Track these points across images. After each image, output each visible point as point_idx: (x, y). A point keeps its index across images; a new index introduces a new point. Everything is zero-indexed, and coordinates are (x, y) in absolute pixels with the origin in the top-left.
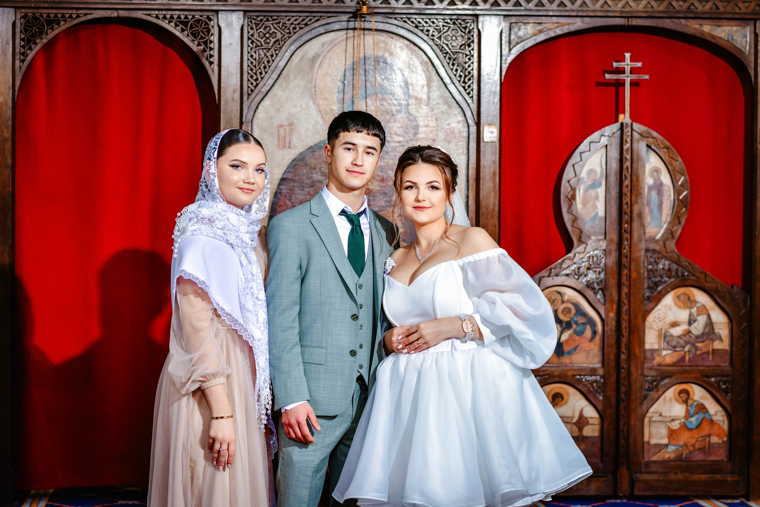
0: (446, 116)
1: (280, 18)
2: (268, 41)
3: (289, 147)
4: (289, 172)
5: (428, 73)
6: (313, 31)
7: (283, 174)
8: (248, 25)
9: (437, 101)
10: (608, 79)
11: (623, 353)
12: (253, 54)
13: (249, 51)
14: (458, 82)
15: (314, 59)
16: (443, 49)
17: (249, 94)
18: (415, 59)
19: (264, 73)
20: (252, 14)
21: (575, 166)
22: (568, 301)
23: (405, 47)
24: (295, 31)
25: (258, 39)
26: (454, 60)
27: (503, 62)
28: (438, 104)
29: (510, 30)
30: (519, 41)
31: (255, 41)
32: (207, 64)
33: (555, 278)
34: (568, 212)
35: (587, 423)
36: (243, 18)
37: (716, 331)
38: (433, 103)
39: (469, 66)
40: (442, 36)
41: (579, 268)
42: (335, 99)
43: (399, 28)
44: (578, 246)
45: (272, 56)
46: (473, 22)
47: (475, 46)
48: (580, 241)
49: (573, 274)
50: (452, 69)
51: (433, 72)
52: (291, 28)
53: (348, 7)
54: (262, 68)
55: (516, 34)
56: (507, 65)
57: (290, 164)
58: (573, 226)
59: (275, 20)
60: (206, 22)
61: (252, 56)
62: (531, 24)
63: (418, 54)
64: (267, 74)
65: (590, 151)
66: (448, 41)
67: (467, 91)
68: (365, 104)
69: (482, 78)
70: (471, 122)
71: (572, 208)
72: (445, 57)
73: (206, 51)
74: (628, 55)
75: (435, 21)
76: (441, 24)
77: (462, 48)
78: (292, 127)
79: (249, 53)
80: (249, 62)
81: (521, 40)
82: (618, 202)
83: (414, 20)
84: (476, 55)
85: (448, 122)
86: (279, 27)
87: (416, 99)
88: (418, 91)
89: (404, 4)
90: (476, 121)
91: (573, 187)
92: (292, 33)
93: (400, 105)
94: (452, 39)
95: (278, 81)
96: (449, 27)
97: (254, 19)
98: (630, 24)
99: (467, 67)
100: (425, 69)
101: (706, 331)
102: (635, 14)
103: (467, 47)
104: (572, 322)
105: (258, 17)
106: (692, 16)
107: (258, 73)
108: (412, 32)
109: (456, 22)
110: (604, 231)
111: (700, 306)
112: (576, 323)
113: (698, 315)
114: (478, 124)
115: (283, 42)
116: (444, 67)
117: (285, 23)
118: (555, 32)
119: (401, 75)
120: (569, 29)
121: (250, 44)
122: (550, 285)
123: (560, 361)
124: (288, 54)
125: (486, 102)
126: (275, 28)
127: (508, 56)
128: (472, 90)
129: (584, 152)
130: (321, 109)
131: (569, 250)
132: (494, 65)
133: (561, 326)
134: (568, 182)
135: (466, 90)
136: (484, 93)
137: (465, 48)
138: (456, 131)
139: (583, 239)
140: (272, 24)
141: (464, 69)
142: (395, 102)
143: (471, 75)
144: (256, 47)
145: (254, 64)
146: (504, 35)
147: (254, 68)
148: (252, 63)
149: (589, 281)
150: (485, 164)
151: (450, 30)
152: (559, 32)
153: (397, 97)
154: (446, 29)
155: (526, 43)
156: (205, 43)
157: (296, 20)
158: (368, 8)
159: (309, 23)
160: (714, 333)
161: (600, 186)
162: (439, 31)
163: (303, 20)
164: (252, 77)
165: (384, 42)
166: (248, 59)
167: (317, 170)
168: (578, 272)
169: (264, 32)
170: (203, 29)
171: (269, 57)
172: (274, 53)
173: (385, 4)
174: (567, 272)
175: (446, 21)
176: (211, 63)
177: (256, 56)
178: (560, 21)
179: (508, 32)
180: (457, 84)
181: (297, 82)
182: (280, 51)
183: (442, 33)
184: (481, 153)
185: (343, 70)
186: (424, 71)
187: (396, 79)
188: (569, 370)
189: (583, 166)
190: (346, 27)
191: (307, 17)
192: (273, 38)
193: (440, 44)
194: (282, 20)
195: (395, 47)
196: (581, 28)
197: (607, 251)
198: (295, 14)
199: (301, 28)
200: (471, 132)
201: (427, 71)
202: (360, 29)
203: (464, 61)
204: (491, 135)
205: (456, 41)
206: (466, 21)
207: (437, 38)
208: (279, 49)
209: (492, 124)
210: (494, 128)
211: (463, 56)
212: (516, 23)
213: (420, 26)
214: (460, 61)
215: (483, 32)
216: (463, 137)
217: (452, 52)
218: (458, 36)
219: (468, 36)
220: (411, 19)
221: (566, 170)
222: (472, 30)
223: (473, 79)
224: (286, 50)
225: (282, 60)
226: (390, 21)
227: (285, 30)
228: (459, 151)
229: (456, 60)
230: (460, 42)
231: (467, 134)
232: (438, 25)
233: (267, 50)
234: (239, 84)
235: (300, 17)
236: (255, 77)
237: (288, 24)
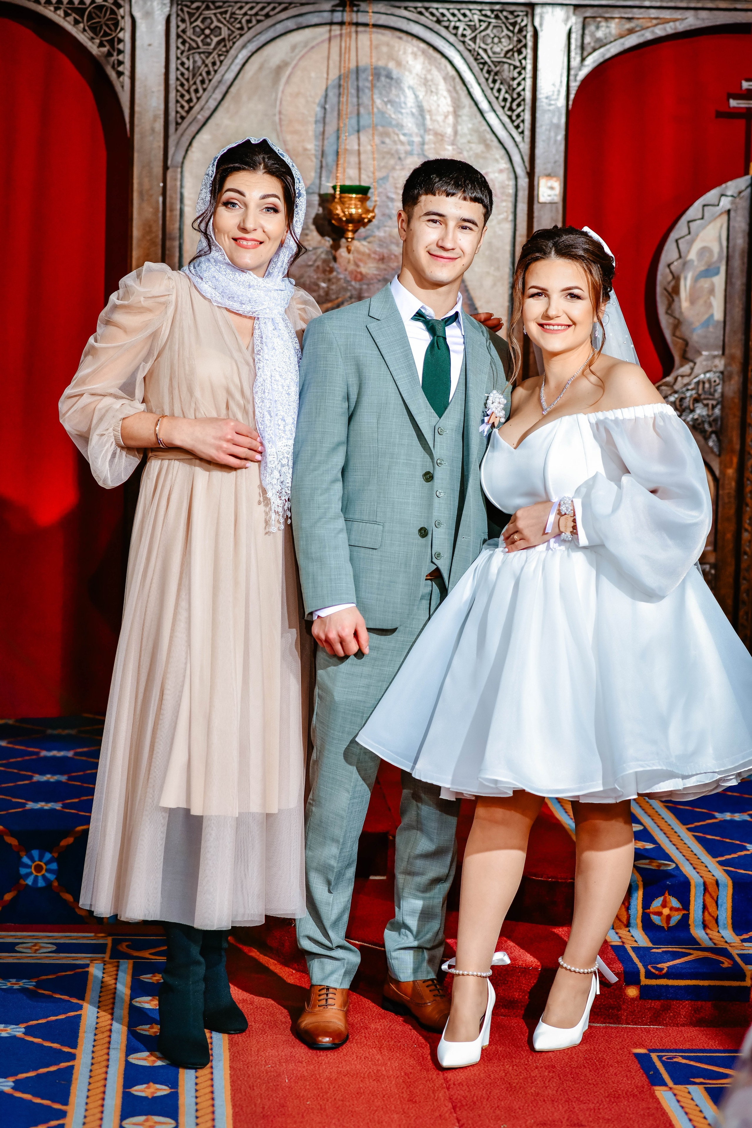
0: (481, 161)
1: (227, 5)
2: (208, 40)
5: (454, 95)
6: (277, 26)
8: (178, 15)
9: (469, 137)
10: (734, 108)
11: (746, 530)
12: (185, 60)
13: (179, 55)
14: (501, 109)
15: (279, 69)
16: (479, 57)
17: (177, 124)
18: (435, 72)
19: (201, 91)
21: (680, 242)
23: (419, 53)
24: (250, 25)
25: (194, 37)
26: (496, 74)
27: (572, 78)
28: (469, 142)
29: (584, 28)
30: (597, 46)
31: (188, 40)
32: (113, 75)
34: (667, 313)
36: (169, 5)
38: (462, 140)
39: (519, 84)
40: (478, 36)
41: (682, 399)
42: (311, 133)
43: (412, 24)
44: (682, 366)
45: (214, 64)
46: (527, 15)
47: (529, 52)
48: (685, 359)
50: (492, 89)
51: (463, 93)
52: (244, 21)
54: (198, 82)
55: (593, 35)
56: (578, 84)
58: (674, 334)
59: (220, 7)
60: (112, 10)
61: (183, 64)
62: (617, 20)
63: (440, 64)
64: (206, 93)
65: (702, 218)
66: (487, 45)
67: (516, 124)
68: (356, 141)
69: (538, 104)
70: (521, 171)
71: (673, 306)
72: (482, 70)
73: (112, 55)
75: (468, 12)
76: (476, 18)
77: (510, 54)
79: (178, 58)
80: (179, 72)
81: (601, 44)
82: (744, 299)
83: (434, 11)
84: (529, 67)
86: (225, 18)
87: (436, 134)
88: (438, 122)
90: (528, 170)
91: (675, 275)
92: (246, 29)
93: (411, 143)
94: (493, 42)
95: (223, 103)
96: (490, 23)
97: (186, 6)
99: (515, 86)
100: (451, 89)
103: (516, 54)
107: (192, 90)
108: (431, 29)
109: (500, 15)
110: (721, 343)
114: (531, 174)
115: (231, 43)
116: (479, 84)
117: (234, 13)
118: (653, 32)
119: (413, 96)
120: (675, 29)
121: (180, 45)
124: (239, 61)
125: (544, 141)
126: (219, 21)
127: (580, 69)
128: (523, 121)
129: (695, 220)
131: (667, 374)
132: (558, 84)
134: (669, 266)
135: (513, 121)
136: (541, 126)
137: (513, 55)
138: (497, 185)
139: (689, 355)
140: (215, 14)
141: (511, 89)
142: (402, 138)
143: (522, 98)
144: (189, 50)
145: (186, 76)
146: (573, 36)
147: (185, 82)
148: (182, 74)
149: (697, 419)
151: (491, 27)
152: (659, 32)
153: (406, 131)
154: (484, 25)
155: (609, 50)
156: (111, 42)
157: (251, 8)
159: (271, 13)
161: (717, 273)
162: (474, 29)
163: (263, 9)
164: (182, 96)
165: (388, 45)
166: (177, 69)
168: (681, 405)
169: (202, 27)
170: (108, 20)
171: (210, 65)
172: (217, 59)
175: (484, 12)
176: (120, 74)
177: (189, 64)
178: (661, 16)
179: (580, 32)
180: (500, 111)
181: (252, 105)
182: (226, 56)
183: (477, 31)
184: (535, 220)
185: (324, 87)
186: (449, 91)
187: (405, 103)
189: (691, 243)
190: (329, 21)
191: (269, 3)
192: (216, 36)
193: (474, 49)
194: (230, 9)
195: (405, 53)
196: (693, 28)
197: (726, 373)
199: (259, 21)
200: (519, 187)
201: (453, 91)
202: (351, 24)
203: (511, 76)
204: (550, 192)
205: (500, 44)
206: (516, 14)
207: (470, 39)
208: (225, 54)
209: (552, 175)
210: (556, 181)
211: (509, 68)
212: (594, 17)
213: (443, 21)
214: (505, 77)
215: (542, 30)
216: (508, 195)
217: (492, 62)
218: (503, 37)
219: (518, 37)
220: (431, 10)
221: (666, 248)
222: (525, 28)
223: (525, 105)
224: (235, 54)
225: (230, 70)
226: (397, 12)
227: (234, 24)
228: (502, 216)
229: (499, 74)
230: (505, 47)
231: (514, 190)
232: (472, 19)
233: (207, 54)
234: (162, 107)
235: (258, 3)
236: (187, 97)
237: (239, 14)
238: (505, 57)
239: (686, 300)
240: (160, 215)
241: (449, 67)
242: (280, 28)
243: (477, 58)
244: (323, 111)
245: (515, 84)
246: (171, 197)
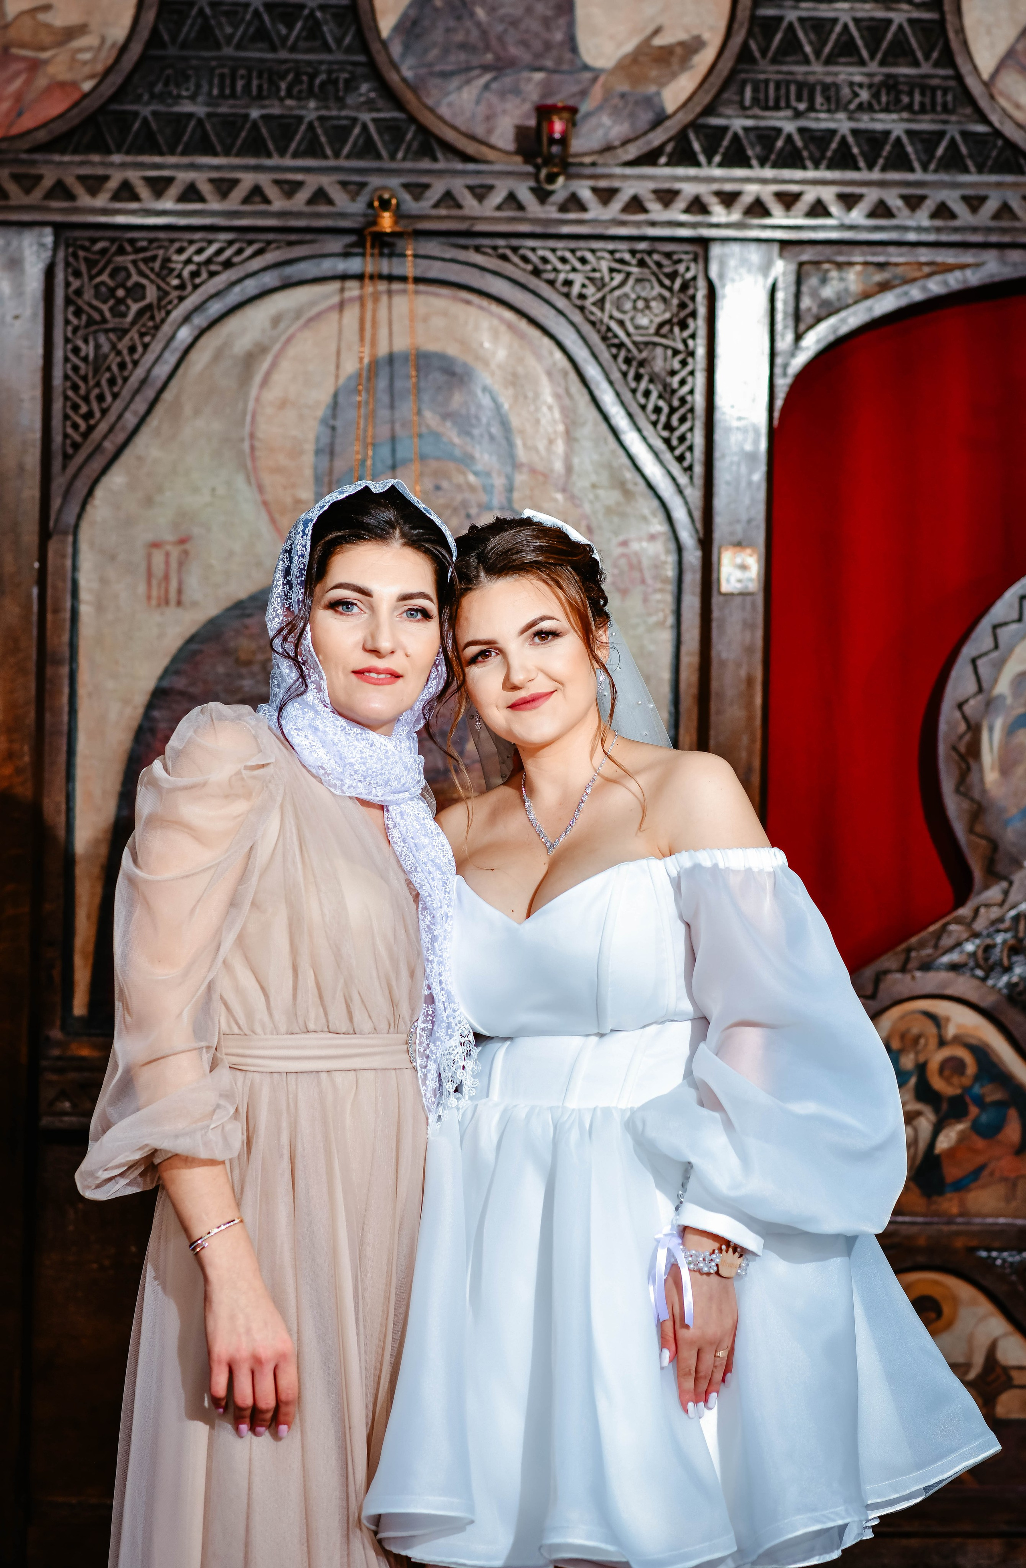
0: (616, 519)
1: (155, 245)
2: (123, 308)
3: (179, 603)
4: (177, 673)
5: (567, 401)
6: (247, 282)
7: (162, 678)
8: (67, 264)
9: (594, 478)
12: (80, 343)
13: (70, 335)
14: (650, 428)
15: (250, 360)
16: (610, 335)
17: (67, 457)
18: (531, 361)
19: (109, 398)
20: (78, 234)
21: (980, 663)
22: (959, 1040)
23: (503, 328)
24: (198, 281)
25: (96, 303)
26: (641, 364)
27: (778, 370)
28: (594, 486)
29: (799, 282)
30: (823, 313)
31: (86, 308)
33: (918, 974)
34: (957, 791)
35: (1008, 1384)
36: (51, 246)
38: (580, 484)
39: (683, 382)
40: (608, 298)
41: (988, 948)
42: (308, 473)
43: (489, 277)
44: (986, 887)
45: (132, 349)
46: (695, 260)
47: (700, 325)
48: (993, 874)
49: (971, 963)
51: (583, 399)
53: (343, 215)
54: (104, 382)
55: (814, 294)
56: (789, 380)
57: (181, 650)
58: (971, 830)
59: (143, 249)
61: (76, 350)
62: (858, 268)
64: (118, 401)
65: (1020, 620)
66: (624, 312)
67: (678, 452)
69: (718, 416)
70: (687, 537)
71: (968, 780)
72: (615, 357)
75: (589, 256)
76: (604, 266)
77: (665, 329)
78: (187, 546)
79: (67, 340)
80: (69, 366)
81: (829, 309)
83: (530, 254)
84: (701, 351)
85: (621, 538)
86: (152, 270)
87: (533, 471)
88: (537, 450)
89: (499, 208)
90: (701, 535)
91: (973, 722)
92: (189, 288)
93: (488, 488)
94: (635, 308)
95: (149, 419)
96: (628, 274)
97: (82, 248)
99: (675, 385)
100: (561, 391)
103: (676, 330)
104: (968, 1100)
105: (94, 241)
107: (93, 396)
108: (523, 286)
109: (647, 259)
112: (980, 1102)
114: (706, 542)
115: (163, 313)
116: (611, 383)
117: (169, 260)
118: (924, 289)
120: (965, 281)
121: (71, 317)
122: (906, 994)
123: (934, 1207)
125: (728, 483)
126: (141, 273)
127: (793, 355)
128: (691, 448)
129: (1005, 624)
130: (269, 497)
131: (961, 901)
133: (937, 1110)
134: (960, 706)
135: (672, 449)
136: (723, 456)
137: (671, 331)
138: (645, 563)
139: (1000, 868)
140: (134, 262)
141: (668, 392)
142: (472, 478)
143: (688, 406)
144: (88, 325)
145: (82, 372)
146: (780, 295)
147: (81, 384)
148: (76, 369)
149: (1016, 985)
150: (724, 655)
151: (631, 282)
152: (935, 287)
153: (479, 467)
154: (618, 278)
155: (844, 321)
157: (200, 251)
158: (399, 216)
159: (236, 260)
162: (600, 285)
163: (220, 251)
164: (75, 407)
165: (445, 314)
166: (66, 360)
167: (256, 668)
168: (986, 959)
169: (111, 283)
171: (125, 352)
172: (138, 341)
173: (448, 207)
174: (954, 957)
175: (618, 255)
177: (88, 350)
178: (938, 260)
179: (792, 289)
180: (648, 430)
181: (200, 423)
182: (154, 336)
183: (607, 289)
184: (714, 625)
185: (331, 390)
187: (477, 418)
188: (958, 1234)
189: (999, 665)
190: (339, 273)
191: (230, 243)
192: (136, 301)
193: (601, 321)
194: (161, 252)
195: (476, 328)
196: (997, 279)
198: (198, 236)
199: (212, 274)
200: (686, 566)
201: (563, 397)
202: (381, 277)
203: (668, 368)
204: (738, 574)
205: (647, 312)
206: (675, 257)
207: (594, 304)
208: (152, 331)
209: (744, 543)
210: (751, 556)
211: (665, 354)
212: (817, 263)
213: (545, 271)
214: (657, 369)
215: (723, 286)
216: (665, 580)
217: (635, 343)
218: (654, 299)
219: (679, 299)
220: (522, 252)
221: (954, 674)
222: (692, 283)
223: (693, 419)
224: (170, 333)
225: (161, 361)
226: (462, 255)
227: (168, 279)
228: (653, 619)
229: (646, 364)
230: (656, 315)
231: (676, 571)
232: (597, 268)
233: (119, 334)
234: (38, 425)
235: (210, 242)
236: (84, 409)
237: (177, 262)
238: (657, 333)
239: (992, 768)
240: (35, 618)
241: (558, 355)
242: (251, 287)
243: (606, 336)
244: (328, 431)
245: (675, 381)
246: (55, 588)
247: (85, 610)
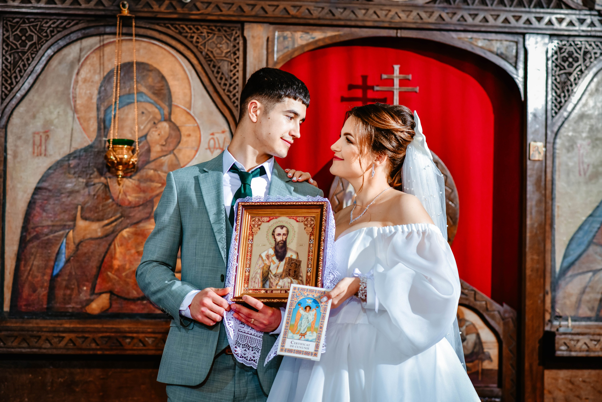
1: (37, 20)
2: (24, 44)
3: (45, 155)
4: (44, 181)
6: (71, 35)
7: (39, 183)
8: (3, 27)
12: (8, 57)
13: (4, 53)
14: (222, 91)
15: (73, 64)
16: (207, 57)
19: (19, 78)
20: (7, 16)
23: (168, 54)
24: (53, 34)
25: (15, 42)
26: (219, 68)
28: (201, 113)
31: (10, 43)
37: (486, 350)
39: (234, 75)
40: (207, 43)
43: (162, 35)
46: (239, 29)
50: (216, 78)
52: (48, 31)
53: (108, 10)
55: (283, 43)
57: (46, 172)
59: (32, 22)
61: (7, 59)
63: (180, 60)
64: (22, 79)
66: (213, 48)
67: (233, 100)
72: (209, 65)
74: (397, 68)
75: (199, 27)
76: (205, 31)
77: (228, 55)
78: (48, 134)
79: (3, 56)
80: (4, 65)
83: (177, 26)
84: (241, 64)
85: (212, 132)
86: (36, 29)
88: (180, 99)
89: (166, 8)
91: (340, 201)
92: (50, 37)
93: (162, 113)
94: (217, 47)
95: (34, 86)
96: (214, 34)
97: (10, 21)
98: (399, 35)
99: (232, 76)
101: (476, 350)
102: (404, 25)
103: (232, 55)
105: (14, 18)
106: (462, 28)
107: (13, 77)
108: (175, 38)
109: (221, 29)
111: (469, 325)
113: (467, 334)
115: (40, 46)
117: (42, 26)
121: (5, 47)
124: (44, 59)
126: (31, 31)
130: (79, 116)
135: (230, 99)
137: (230, 55)
138: (220, 141)
140: (29, 27)
141: (229, 78)
143: (236, 84)
144: (11, 50)
145: (9, 68)
146: (270, 43)
147: (8, 72)
148: (6, 66)
151: (215, 37)
152: (327, 41)
154: (210, 36)
157: (54, 23)
158: (130, 10)
159: (67, 26)
160: (483, 353)
162: (204, 38)
163: (62, 23)
164: (6, 81)
165: (146, 48)
166: (3, 63)
169: (20, 34)
171: (25, 60)
172: (30, 56)
173: (147, 8)
175: (211, 27)
177: (11, 59)
181: (53, 87)
182: (36, 54)
183: (206, 40)
191: (66, 20)
192: (29, 41)
193: (204, 52)
194: (39, 23)
198: (53, 17)
199: (59, 32)
202: (121, 34)
203: (229, 69)
205: (221, 48)
206: (232, 28)
207: (201, 45)
208: (36, 53)
211: (228, 64)
213: (183, 33)
214: (225, 70)
215: (249, 39)
217: (216, 60)
218: (223, 44)
219: (233, 44)
220: (175, 25)
222: (237, 38)
223: (238, 88)
224: (42, 54)
225: (39, 64)
226: (153, 26)
227: (42, 33)
229: (221, 68)
230: (225, 50)
232: (202, 32)
233: (23, 53)
235: (58, 20)
236: (9, 82)
237: (45, 27)
238: (225, 57)
241: (188, 64)
242: (73, 37)
245: (231, 74)
247: (9, 157)
